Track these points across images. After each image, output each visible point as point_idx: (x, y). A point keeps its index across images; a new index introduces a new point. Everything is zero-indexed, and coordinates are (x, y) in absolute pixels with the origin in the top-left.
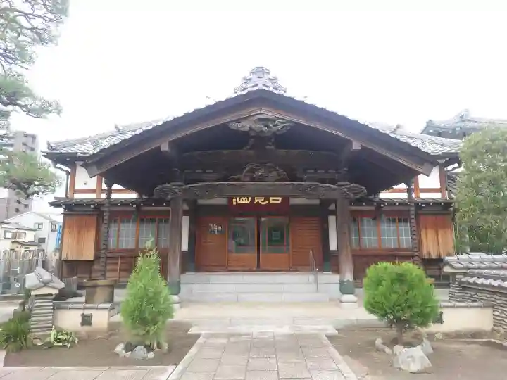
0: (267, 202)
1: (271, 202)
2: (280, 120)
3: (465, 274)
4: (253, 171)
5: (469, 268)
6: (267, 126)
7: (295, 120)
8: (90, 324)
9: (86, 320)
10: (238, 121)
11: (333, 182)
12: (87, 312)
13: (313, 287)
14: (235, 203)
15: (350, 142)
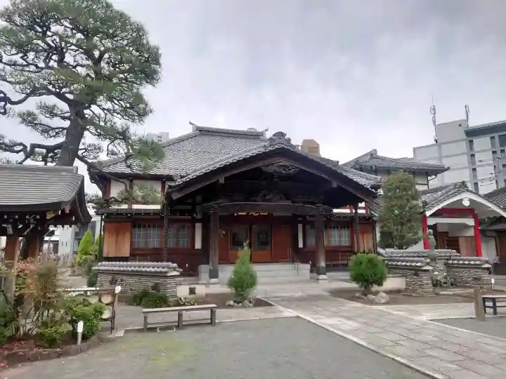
2: (292, 167)
3: (390, 260)
5: (391, 257)
6: (284, 170)
7: (300, 167)
8: (195, 293)
9: (192, 291)
10: (268, 166)
11: (313, 203)
12: (192, 286)
13: (295, 272)
14: (236, 215)
15: (331, 182)
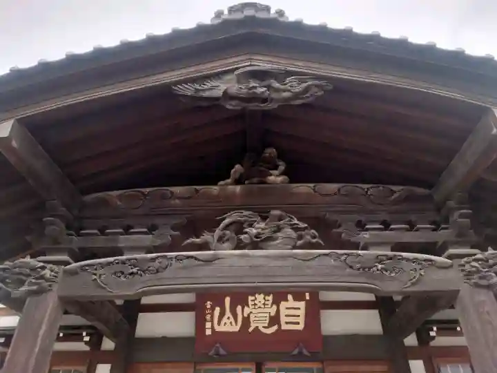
0: (275, 328)
1: (284, 327)
4: (239, 227)
14: (208, 332)
